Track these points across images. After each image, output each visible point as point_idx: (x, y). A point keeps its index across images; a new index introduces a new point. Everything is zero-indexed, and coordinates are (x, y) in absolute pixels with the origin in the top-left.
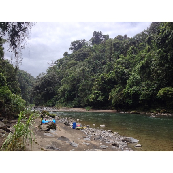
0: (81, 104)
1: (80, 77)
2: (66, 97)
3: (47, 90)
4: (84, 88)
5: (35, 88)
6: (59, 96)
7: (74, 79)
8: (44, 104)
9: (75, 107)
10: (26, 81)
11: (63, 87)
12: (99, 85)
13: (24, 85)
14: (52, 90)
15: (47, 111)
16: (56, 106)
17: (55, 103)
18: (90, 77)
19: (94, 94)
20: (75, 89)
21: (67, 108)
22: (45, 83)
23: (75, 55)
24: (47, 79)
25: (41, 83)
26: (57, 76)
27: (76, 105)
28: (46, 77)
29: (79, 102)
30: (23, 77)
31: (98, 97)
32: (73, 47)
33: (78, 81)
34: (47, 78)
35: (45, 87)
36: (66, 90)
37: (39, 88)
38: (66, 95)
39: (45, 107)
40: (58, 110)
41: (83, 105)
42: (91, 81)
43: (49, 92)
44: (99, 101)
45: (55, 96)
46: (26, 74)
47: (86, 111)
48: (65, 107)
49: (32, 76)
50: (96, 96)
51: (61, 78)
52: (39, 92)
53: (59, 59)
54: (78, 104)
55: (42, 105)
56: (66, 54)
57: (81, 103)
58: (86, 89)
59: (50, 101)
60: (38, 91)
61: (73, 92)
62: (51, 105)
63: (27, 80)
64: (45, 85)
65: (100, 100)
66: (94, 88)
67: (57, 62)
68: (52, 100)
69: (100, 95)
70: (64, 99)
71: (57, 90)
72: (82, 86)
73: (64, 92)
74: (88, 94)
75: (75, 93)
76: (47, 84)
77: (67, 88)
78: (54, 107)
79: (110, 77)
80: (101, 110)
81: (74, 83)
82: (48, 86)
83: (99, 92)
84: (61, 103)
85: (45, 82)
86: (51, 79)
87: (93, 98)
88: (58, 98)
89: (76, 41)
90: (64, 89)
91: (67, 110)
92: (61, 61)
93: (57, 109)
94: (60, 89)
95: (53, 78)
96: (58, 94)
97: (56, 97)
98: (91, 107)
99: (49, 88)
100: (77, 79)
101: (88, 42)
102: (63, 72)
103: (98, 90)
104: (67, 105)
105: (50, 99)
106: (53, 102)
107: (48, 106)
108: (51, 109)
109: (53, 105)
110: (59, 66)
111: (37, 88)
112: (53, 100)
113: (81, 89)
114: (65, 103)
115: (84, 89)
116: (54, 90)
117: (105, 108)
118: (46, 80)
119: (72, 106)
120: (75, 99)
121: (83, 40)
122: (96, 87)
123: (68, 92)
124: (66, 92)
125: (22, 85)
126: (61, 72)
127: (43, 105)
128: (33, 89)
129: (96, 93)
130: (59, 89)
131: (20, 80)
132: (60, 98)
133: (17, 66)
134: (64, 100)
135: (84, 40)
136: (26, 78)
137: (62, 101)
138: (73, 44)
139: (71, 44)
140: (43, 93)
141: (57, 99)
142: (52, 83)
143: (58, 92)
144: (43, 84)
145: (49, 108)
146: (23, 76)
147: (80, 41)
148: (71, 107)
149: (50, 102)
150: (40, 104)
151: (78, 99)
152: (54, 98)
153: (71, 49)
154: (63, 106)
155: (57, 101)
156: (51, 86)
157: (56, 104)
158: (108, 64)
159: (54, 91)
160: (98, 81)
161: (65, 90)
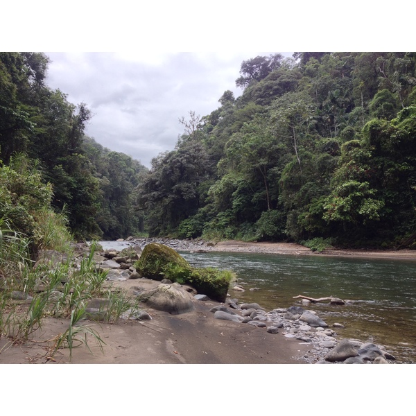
0: (286, 231)
1: (280, 145)
2: (234, 211)
3: (179, 191)
4: (297, 175)
5: (147, 185)
6: (212, 208)
7: (261, 152)
8: (171, 232)
9: (265, 239)
10: (129, 176)
11: (225, 179)
12: (363, 160)
13: (122, 184)
14: (191, 192)
15: (180, 249)
16: (204, 236)
17: (202, 230)
18: (312, 145)
19: (343, 194)
20: (263, 185)
21: (240, 242)
22: (173, 172)
23: (256, 91)
24: (178, 161)
25: (161, 172)
26: (205, 153)
27: (269, 233)
28: (174, 155)
29: (280, 222)
30: (121, 166)
31: (357, 202)
32: (247, 75)
33: (274, 157)
34: (177, 156)
35: (174, 184)
36: (235, 189)
37: (156, 187)
38: (235, 203)
39: (174, 239)
40: (213, 249)
41: (293, 233)
42: (323, 151)
43: (182, 196)
44: (365, 216)
45: (200, 209)
46: (128, 161)
47: (311, 254)
48: (231, 238)
49: (143, 167)
50: (353, 198)
51: (215, 158)
52: (155, 196)
53: (210, 114)
54: (276, 229)
55: (167, 234)
56: (228, 96)
57: (284, 228)
58: (304, 181)
59: (186, 221)
60: (153, 193)
61: (257, 194)
62: (189, 234)
63: (130, 174)
64: (173, 178)
65: (368, 215)
66: (339, 172)
67: (203, 123)
68: (193, 221)
69: (367, 196)
70: (228, 215)
71: (205, 192)
72: (291, 171)
73: (226, 196)
74: (314, 195)
75: (265, 196)
76: (177, 173)
77: (235, 183)
78: (198, 238)
79: (406, 128)
80: (366, 250)
81: (263, 161)
82: (180, 179)
83: (363, 184)
84: (219, 227)
85: (171, 168)
86: (189, 162)
87: (343, 207)
88: (210, 215)
89: (255, 59)
90: (227, 185)
91: (240, 249)
92: (214, 117)
93: (208, 245)
94: (216, 188)
95: (194, 158)
96: (210, 202)
97: (204, 212)
98: (330, 240)
99: (183, 186)
100: (269, 151)
101: (289, 59)
102: (221, 142)
103: (361, 178)
104: (239, 234)
105: (186, 217)
106: (195, 226)
107: (182, 237)
108: (190, 244)
109: (196, 235)
110: (210, 129)
111: (151, 185)
112: (196, 219)
113: (287, 181)
114: (229, 230)
115: (300, 178)
116: (197, 192)
117: (384, 244)
118: (175, 162)
119: (254, 238)
120: (264, 214)
121: (274, 55)
122: (349, 167)
123: (240, 192)
124: (234, 194)
125: (119, 186)
126: (215, 141)
127: (169, 235)
128: (141, 190)
129: (353, 188)
130: (212, 187)
131: (114, 171)
132: (214, 215)
133: (85, 107)
134: (228, 219)
135: (278, 56)
136: (129, 169)
137: (223, 221)
138: (248, 67)
139: (242, 68)
140: (167, 201)
141: (205, 217)
142: (192, 172)
143: (208, 198)
144: (167, 175)
145: (185, 242)
146: (121, 164)
147: (267, 60)
148: (253, 241)
149: (186, 225)
150: (162, 232)
151: (275, 214)
152: (197, 215)
153: (240, 81)
154: (224, 236)
155: (207, 223)
156: (188, 180)
157: (204, 231)
158: (379, 95)
159: (198, 196)
160: (357, 145)
161: (230, 188)
